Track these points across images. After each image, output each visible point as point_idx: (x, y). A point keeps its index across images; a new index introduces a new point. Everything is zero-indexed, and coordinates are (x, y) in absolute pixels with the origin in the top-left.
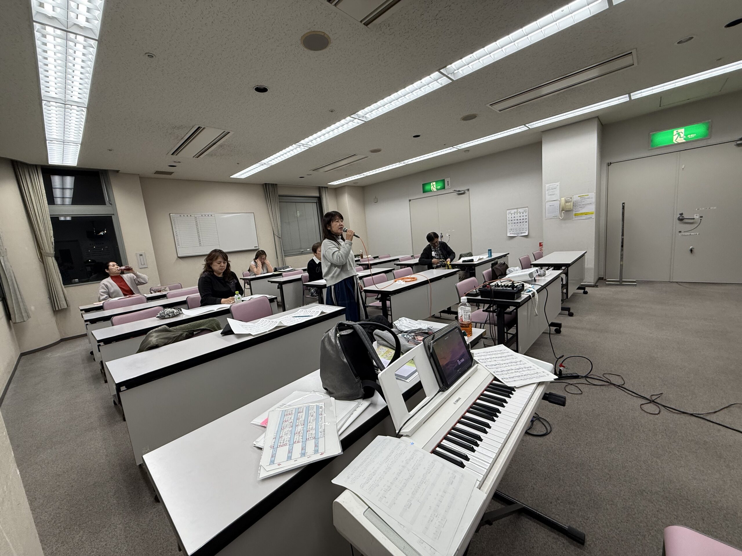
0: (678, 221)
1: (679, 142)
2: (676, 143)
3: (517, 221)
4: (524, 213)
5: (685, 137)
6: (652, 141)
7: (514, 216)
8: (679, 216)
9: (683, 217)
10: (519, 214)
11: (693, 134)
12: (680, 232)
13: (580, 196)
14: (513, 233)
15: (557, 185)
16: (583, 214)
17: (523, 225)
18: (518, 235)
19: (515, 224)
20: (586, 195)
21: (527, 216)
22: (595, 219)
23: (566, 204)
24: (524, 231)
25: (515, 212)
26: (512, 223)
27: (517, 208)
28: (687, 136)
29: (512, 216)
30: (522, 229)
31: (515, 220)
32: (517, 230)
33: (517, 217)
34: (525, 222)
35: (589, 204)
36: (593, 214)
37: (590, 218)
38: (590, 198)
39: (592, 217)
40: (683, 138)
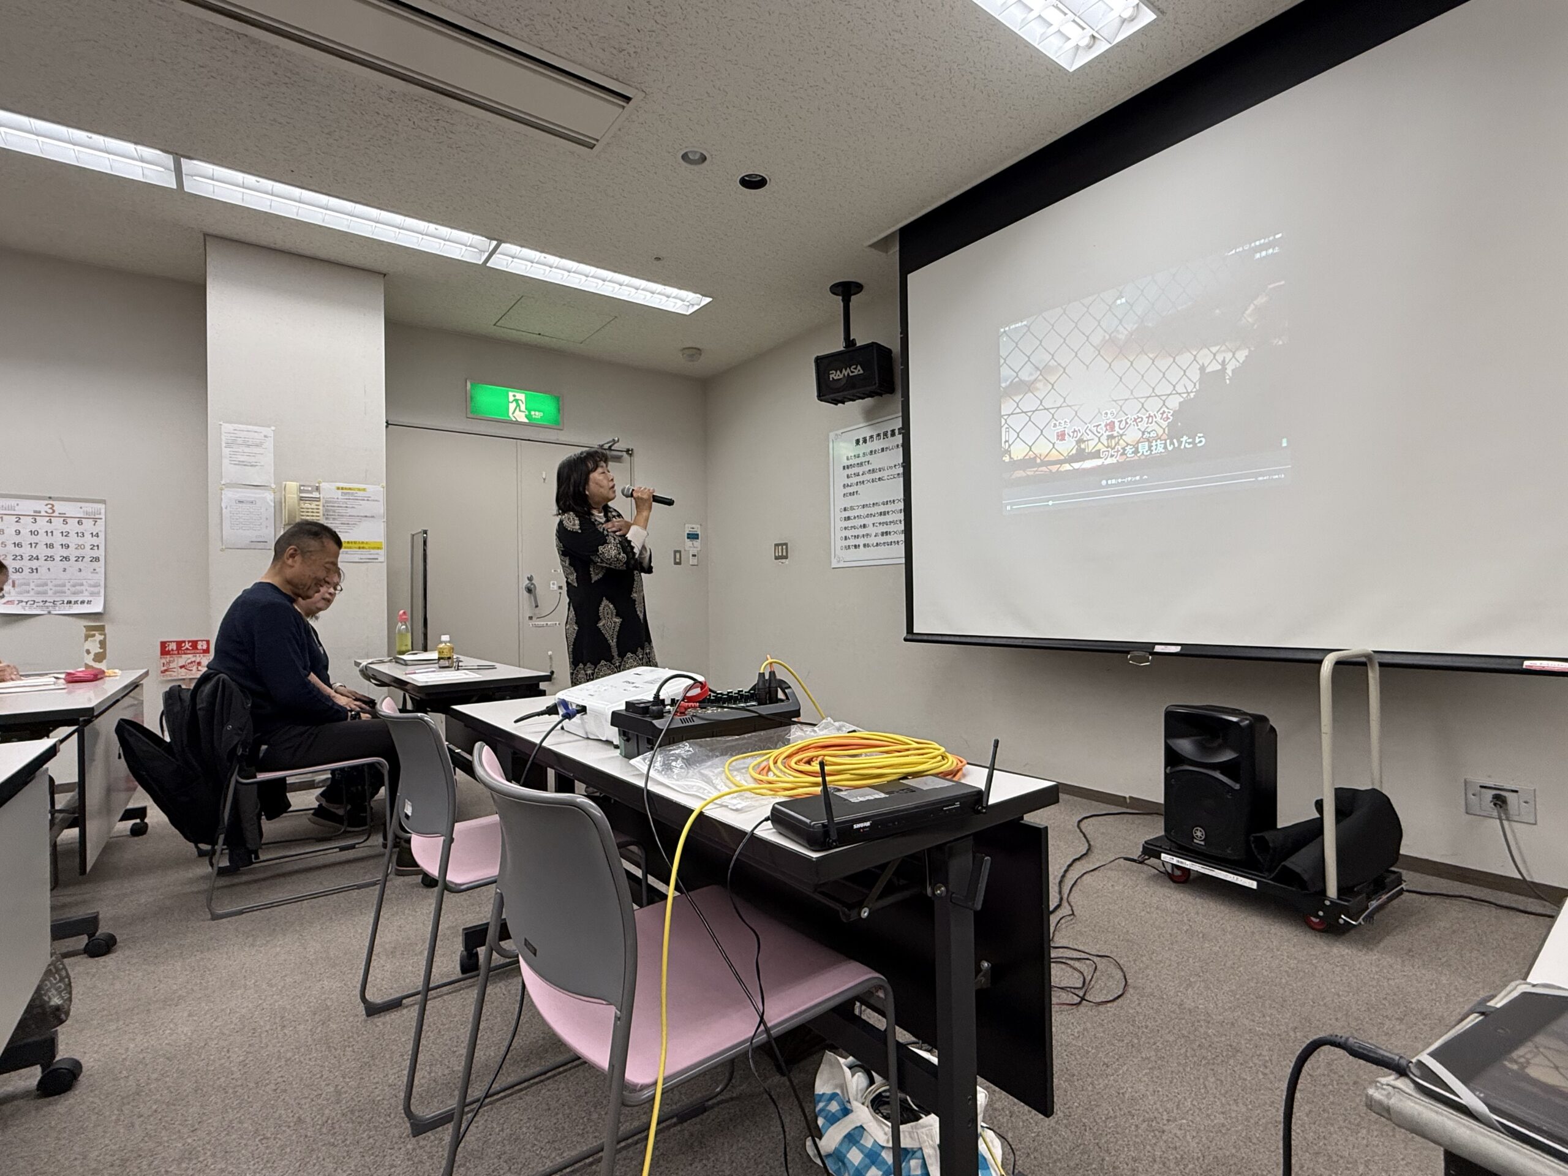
0: (526, 594)
1: (519, 420)
2: (514, 419)
3: (49, 552)
4: (88, 524)
5: (527, 413)
6: (472, 398)
7: (34, 527)
8: (528, 582)
9: (532, 584)
10: (57, 523)
11: (538, 411)
12: (531, 618)
13: (342, 489)
14: (21, 601)
15: (265, 436)
16: (353, 545)
17: (80, 570)
18: (49, 613)
19: (35, 564)
20: (359, 490)
21: (102, 535)
22: (385, 564)
23: (303, 506)
24: (86, 593)
25: (35, 512)
26: (19, 558)
27: (50, 498)
28: (530, 412)
29: (18, 527)
30: (74, 586)
31: (33, 545)
32: (45, 588)
33: (50, 534)
34: (88, 559)
35: (369, 517)
36: (380, 549)
37: (373, 559)
38: (371, 500)
39: (376, 558)
40: (523, 414)
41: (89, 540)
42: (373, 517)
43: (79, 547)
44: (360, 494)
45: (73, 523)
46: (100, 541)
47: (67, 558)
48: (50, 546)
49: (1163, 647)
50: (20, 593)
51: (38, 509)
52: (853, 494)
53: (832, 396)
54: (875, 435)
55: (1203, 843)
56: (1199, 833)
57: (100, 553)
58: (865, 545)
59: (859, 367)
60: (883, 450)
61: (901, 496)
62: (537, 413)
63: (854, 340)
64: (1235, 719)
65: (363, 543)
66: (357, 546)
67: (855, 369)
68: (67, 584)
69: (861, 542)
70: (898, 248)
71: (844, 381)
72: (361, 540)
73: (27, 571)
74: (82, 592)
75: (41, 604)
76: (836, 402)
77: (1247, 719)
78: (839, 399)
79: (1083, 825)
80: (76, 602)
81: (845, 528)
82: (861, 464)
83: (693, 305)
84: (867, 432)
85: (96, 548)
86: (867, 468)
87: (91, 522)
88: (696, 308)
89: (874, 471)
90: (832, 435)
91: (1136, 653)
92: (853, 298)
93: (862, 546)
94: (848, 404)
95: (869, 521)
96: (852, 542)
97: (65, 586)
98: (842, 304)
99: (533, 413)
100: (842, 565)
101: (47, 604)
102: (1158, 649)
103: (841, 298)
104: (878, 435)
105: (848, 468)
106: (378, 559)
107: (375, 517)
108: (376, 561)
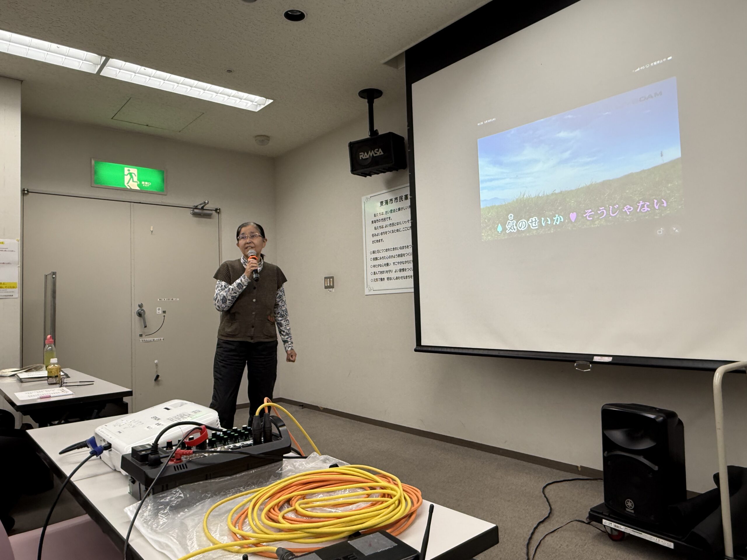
0: (137, 317)
1: (132, 188)
2: (129, 188)
5: (139, 183)
6: (95, 173)
8: (139, 308)
9: (143, 310)
11: (148, 182)
12: (141, 335)
22: (19, 299)
28: (141, 183)
35: (6, 264)
36: (15, 288)
37: (9, 296)
38: (8, 251)
39: (12, 295)
40: (136, 184)
42: (8, 263)
49: (599, 357)
52: (378, 241)
53: (362, 171)
54: (393, 198)
55: (633, 511)
56: (630, 504)
58: (388, 279)
59: (380, 150)
60: (399, 209)
61: (410, 243)
62: (146, 183)
63: (377, 130)
64: (652, 416)
67: (378, 151)
69: (385, 276)
70: (405, 66)
71: (370, 161)
76: (365, 175)
77: (661, 416)
78: (367, 173)
79: (547, 490)
81: (374, 266)
82: (383, 220)
83: (260, 105)
84: (388, 197)
86: (388, 222)
88: (263, 107)
89: (392, 225)
90: (364, 199)
91: (581, 362)
92: (375, 100)
93: (386, 279)
94: (374, 176)
95: (390, 261)
96: (379, 276)
98: (367, 104)
99: (143, 183)
100: (372, 292)
102: (596, 359)
103: (366, 100)
104: (396, 199)
105: (375, 222)
106: (12, 296)
107: (11, 264)
108: (12, 297)
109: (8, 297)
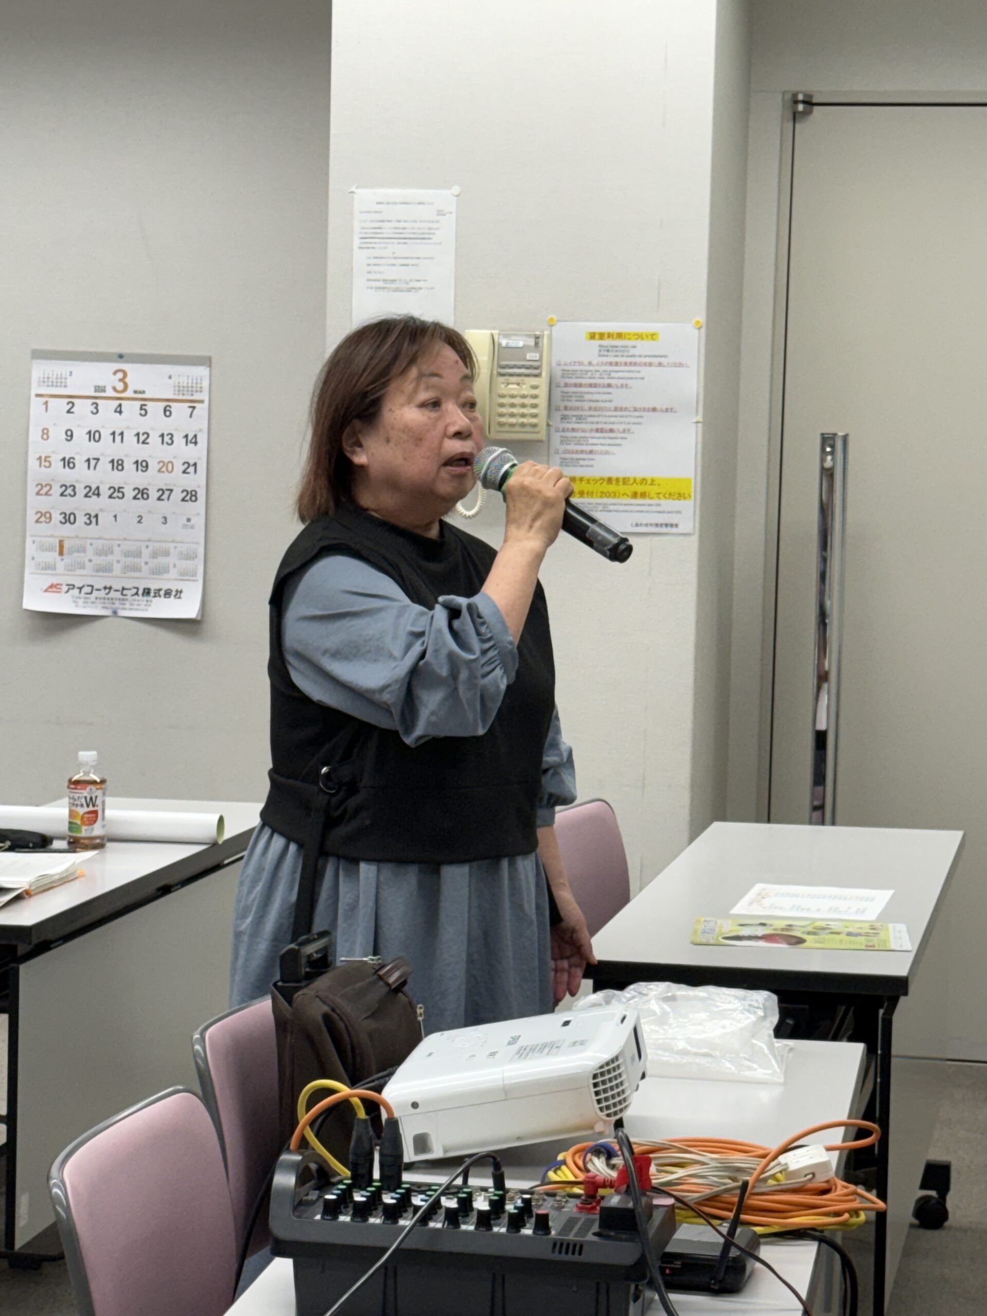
3: (117, 478)
7: (94, 423)
13: (602, 336)
14: (71, 587)
15: (440, 213)
16: (621, 488)
17: (165, 520)
18: (115, 613)
19: (93, 505)
20: (640, 336)
21: (202, 439)
22: (695, 539)
23: (502, 389)
24: (173, 573)
25: (99, 389)
26: (69, 491)
27: (121, 356)
29: (69, 422)
30: (154, 555)
31: (93, 463)
32: (110, 558)
33: (118, 438)
34: (177, 495)
35: (662, 411)
36: (685, 498)
37: (666, 525)
38: (669, 365)
39: (674, 522)
41: (182, 452)
42: (667, 410)
43: (166, 467)
44: (643, 348)
45: (155, 409)
46: (197, 453)
47: (142, 493)
48: (117, 465)
50: (70, 568)
51: (101, 384)
57: (197, 481)
65: (644, 481)
66: (629, 489)
68: (146, 553)
72: (640, 475)
73: (81, 519)
74: (166, 570)
75: (102, 593)
80: (157, 593)
85: (191, 469)
87: (185, 407)
97: (138, 554)
101: (113, 594)
106: (677, 525)
107: (675, 412)
108: (674, 530)
109: (664, 530)
